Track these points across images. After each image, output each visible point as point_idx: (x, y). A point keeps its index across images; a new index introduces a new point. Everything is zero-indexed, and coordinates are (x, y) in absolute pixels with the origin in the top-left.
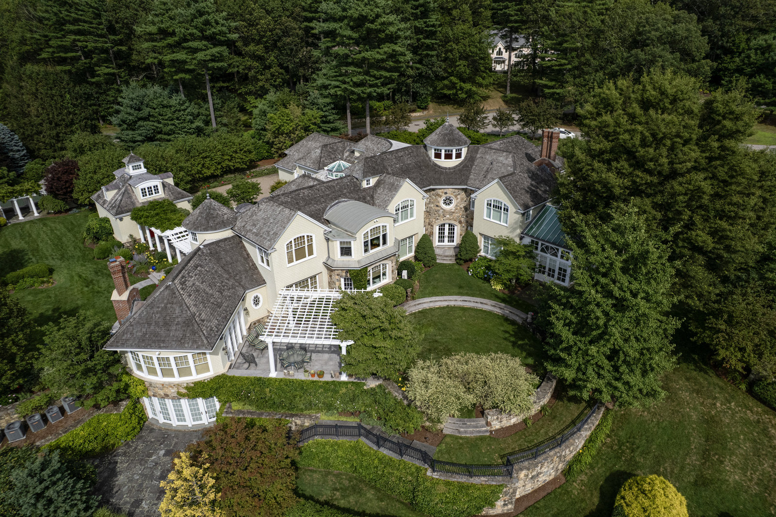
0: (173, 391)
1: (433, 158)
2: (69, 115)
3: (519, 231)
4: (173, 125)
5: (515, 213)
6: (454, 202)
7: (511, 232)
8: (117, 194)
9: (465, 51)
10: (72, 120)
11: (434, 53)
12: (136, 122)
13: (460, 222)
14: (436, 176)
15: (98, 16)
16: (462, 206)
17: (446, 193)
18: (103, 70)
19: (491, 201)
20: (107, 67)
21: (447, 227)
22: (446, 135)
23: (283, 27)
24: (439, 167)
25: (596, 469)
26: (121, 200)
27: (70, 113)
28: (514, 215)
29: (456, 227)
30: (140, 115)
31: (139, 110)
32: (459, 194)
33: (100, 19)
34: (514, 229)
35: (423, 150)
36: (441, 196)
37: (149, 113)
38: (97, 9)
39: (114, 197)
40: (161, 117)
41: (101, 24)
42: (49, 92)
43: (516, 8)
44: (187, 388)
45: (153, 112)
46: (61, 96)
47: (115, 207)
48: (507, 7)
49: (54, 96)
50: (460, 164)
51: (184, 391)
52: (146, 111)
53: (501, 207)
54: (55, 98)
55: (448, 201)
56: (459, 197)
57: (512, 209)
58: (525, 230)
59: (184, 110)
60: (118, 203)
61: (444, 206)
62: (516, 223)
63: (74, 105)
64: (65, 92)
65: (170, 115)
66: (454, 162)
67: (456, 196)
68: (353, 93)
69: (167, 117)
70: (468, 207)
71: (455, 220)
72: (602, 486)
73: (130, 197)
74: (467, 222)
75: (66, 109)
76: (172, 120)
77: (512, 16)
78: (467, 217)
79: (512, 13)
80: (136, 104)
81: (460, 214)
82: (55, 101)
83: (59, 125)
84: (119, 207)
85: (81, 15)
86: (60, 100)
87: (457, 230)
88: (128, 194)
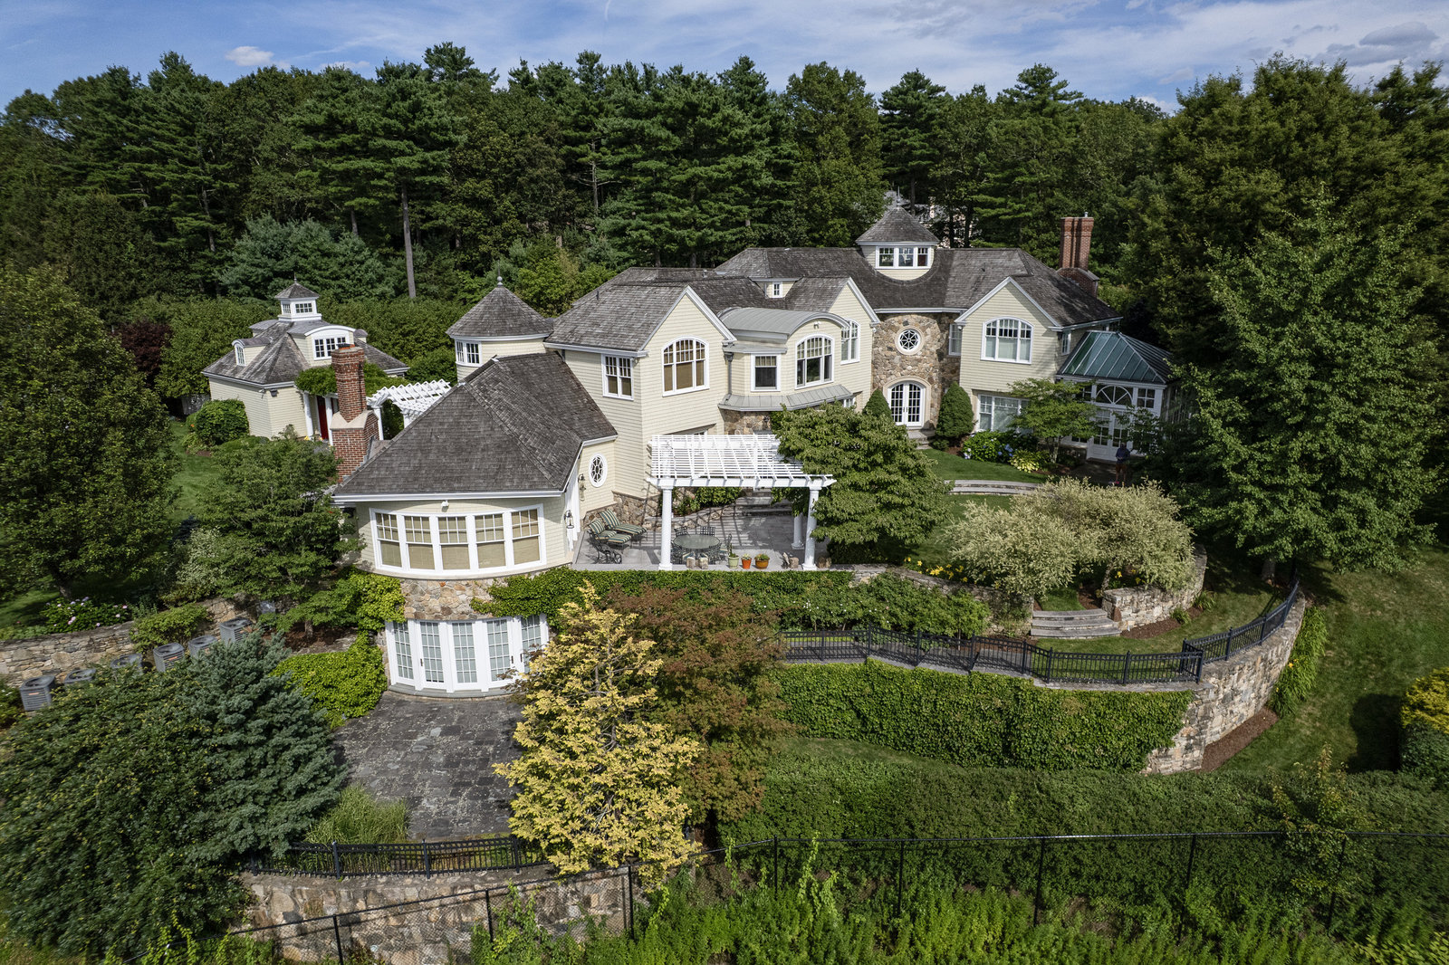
0: (460, 601)
1: (877, 266)
2: (130, 279)
3: (1054, 367)
4: (340, 286)
5: (1044, 335)
6: (920, 342)
7: (1038, 371)
8: (263, 353)
9: (841, 201)
10: (135, 288)
11: (791, 203)
12: (269, 279)
13: (931, 380)
14: (887, 294)
15: (188, 129)
16: (934, 349)
17: (906, 323)
18: (187, 222)
19: (995, 323)
20: (196, 218)
21: (906, 390)
22: (898, 224)
23: (528, 150)
24: (890, 280)
25: (1328, 696)
26: (275, 360)
27: (131, 276)
28: (1042, 341)
29: (922, 391)
30: (278, 268)
31: (278, 258)
32: (929, 326)
33: (192, 135)
34: (1046, 364)
35: (856, 255)
36: (896, 330)
37: (296, 263)
38: (189, 117)
39: (259, 357)
40: (317, 272)
41: (191, 143)
42: (97, 236)
43: (923, 136)
44: (495, 592)
45: (302, 262)
46: (118, 245)
47: (263, 371)
48: (905, 136)
49: (104, 243)
50: (926, 276)
51: (486, 598)
52: (288, 262)
53: (1016, 332)
54: (107, 247)
55: (909, 340)
56: (928, 330)
57: (1037, 329)
58: (1064, 365)
59: (362, 263)
60: (267, 365)
61: (901, 348)
62: (1048, 352)
63: (142, 263)
64: (127, 239)
65: (335, 268)
66: (915, 273)
67: (924, 329)
68: (671, 239)
69: (327, 273)
70: (944, 351)
71: (922, 377)
72: (1351, 719)
73: (292, 356)
74: (943, 380)
75: (124, 268)
76: (337, 278)
77: (915, 148)
78: (942, 370)
79: (917, 144)
80: (272, 247)
81: (931, 363)
82: (106, 252)
83: (107, 298)
84: (271, 369)
85: (158, 128)
86: (115, 251)
87: (927, 396)
88: (286, 350)
